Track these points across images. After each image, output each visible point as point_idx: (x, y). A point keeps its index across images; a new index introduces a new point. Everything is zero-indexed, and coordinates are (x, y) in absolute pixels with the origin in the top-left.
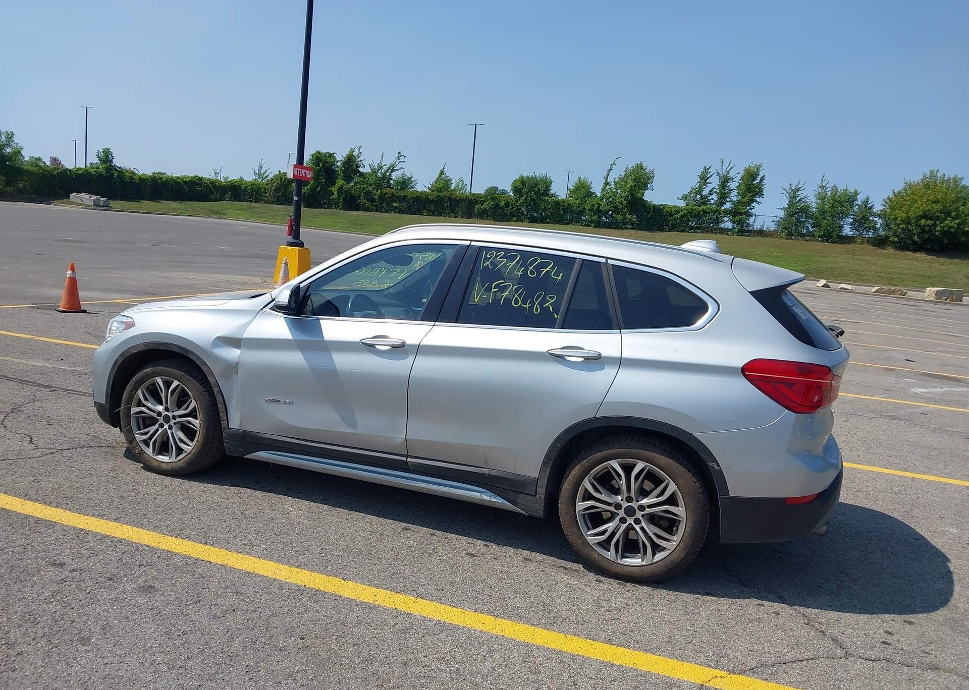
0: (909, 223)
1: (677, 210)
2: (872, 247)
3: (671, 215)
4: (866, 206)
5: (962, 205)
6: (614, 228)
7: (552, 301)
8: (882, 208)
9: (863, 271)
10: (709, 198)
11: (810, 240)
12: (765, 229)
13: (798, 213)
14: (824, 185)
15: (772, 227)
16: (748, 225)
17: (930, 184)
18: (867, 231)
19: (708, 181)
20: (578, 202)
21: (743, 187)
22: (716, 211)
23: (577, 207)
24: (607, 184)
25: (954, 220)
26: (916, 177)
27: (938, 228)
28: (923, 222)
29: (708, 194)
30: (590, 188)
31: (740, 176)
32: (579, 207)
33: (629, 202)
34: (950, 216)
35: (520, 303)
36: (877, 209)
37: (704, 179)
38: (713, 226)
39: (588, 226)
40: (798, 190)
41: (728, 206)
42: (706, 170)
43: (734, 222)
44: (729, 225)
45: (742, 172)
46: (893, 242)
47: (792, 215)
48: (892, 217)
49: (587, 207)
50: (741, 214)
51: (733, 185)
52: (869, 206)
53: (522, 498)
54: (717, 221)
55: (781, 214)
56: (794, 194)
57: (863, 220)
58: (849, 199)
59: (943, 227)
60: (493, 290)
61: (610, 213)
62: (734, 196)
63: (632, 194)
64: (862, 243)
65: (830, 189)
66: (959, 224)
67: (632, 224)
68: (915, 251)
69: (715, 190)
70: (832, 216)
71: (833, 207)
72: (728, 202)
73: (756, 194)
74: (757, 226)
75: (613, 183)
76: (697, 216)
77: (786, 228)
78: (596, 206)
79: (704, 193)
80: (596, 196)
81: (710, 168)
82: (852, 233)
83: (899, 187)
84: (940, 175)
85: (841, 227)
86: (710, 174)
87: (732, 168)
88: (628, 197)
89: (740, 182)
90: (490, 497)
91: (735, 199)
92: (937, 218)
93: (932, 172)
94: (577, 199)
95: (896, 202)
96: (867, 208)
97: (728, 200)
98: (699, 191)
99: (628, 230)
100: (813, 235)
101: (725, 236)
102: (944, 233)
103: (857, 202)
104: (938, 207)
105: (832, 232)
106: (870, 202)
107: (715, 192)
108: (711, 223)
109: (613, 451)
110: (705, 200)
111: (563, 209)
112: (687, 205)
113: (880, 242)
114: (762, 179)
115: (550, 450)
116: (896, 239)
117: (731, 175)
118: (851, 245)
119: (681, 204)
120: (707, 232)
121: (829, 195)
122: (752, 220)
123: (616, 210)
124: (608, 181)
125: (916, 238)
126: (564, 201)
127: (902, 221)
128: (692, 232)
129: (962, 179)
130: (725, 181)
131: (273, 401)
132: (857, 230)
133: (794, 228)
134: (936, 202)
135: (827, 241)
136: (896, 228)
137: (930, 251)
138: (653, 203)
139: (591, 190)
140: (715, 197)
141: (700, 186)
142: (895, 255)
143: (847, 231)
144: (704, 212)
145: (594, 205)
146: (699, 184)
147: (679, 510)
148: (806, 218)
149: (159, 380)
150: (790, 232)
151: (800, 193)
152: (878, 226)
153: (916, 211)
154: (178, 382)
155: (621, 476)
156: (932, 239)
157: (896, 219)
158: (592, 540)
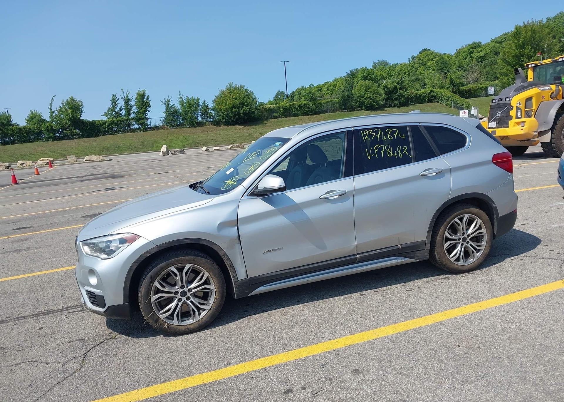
0: (228, 111)
1: (104, 123)
2: (214, 126)
3: (101, 126)
4: (205, 105)
5: (248, 99)
6: (66, 139)
7: (406, 149)
8: (213, 105)
9: (216, 139)
10: (120, 113)
11: (183, 128)
12: (157, 126)
13: (172, 114)
14: (181, 97)
15: (161, 124)
16: (147, 125)
17: (231, 90)
18: (210, 118)
19: (117, 103)
20: (35, 126)
21: (139, 103)
22: (127, 120)
23: (36, 130)
24: (52, 112)
25: (247, 107)
26: (224, 88)
27: (241, 112)
28: (234, 110)
29: (119, 111)
30: (41, 117)
31: (135, 98)
32: (37, 129)
33: (72, 122)
34: (244, 105)
35: (392, 154)
36: (211, 106)
37: (114, 102)
38: (128, 128)
39: (48, 141)
40: (169, 101)
41: (133, 115)
42: (114, 96)
43: (139, 125)
44: (137, 126)
45: (136, 95)
46: (223, 122)
47: (170, 116)
48: (219, 109)
49: (43, 129)
50: (141, 119)
51: (132, 103)
52: (206, 105)
53: (418, 254)
54: (129, 125)
55: (164, 115)
56: (167, 103)
57: (206, 113)
58: (196, 103)
59: (243, 111)
60: (376, 151)
61: (61, 130)
62: (135, 109)
63: (73, 117)
64: (209, 125)
65: (185, 98)
66: (249, 108)
67: (78, 135)
68: (234, 125)
69: (122, 107)
70: (191, 113)
71: (189, 108)
72: (132, 113)
73: (147, 107)
74: (153, 124)
75: (56, 112)
76: (117, 124)
77: (168, 123)
78: (50, 128)
79: (116, 110)
80: (47, 121)
81: (116, 95)
82: (202, 120)
83: (217, 94)
84: (234, 85)
85: (197, 118)
86: (117, 99)
87: (129, 94)
88: (71, 118)
89: (136, 101)
90: (401, 259)
91: (135, 111)
92: (239, 107)
93: (230, 84)
94: (34, 125)
95: (219, 101)
96: (205, 106)
97: (132, 112)
98: (113, 110)
99: (76, 139)
100: (184, 124)
101: (136, 133)
102: (245, 114)
103: (200, 104)
104: (238, 101)
105: (193, 121)
106: (206, 103)
107: (123, 109)
108: (126, 127)
109: (456, 214)
110: (118, 114)
111: (26, 133)
112: (108, 118)
113: (217, 123)
114: (148, 97)
115: (431, 223)
116: (224, 120)
117: (130, 97)
118: (204, 127)
119: (105, 118)
120: (125, 132)
121: (186, 102)
122: (149, 121)
123: (64, 128)
124: (52, 110)
125: (233, 118)
126: (24, 128)
127: (225, 110)
128: (117, 134)
129: (244, 86)
130: (127, 102)
131: (269, 251)
132: (204, 119)
133: (172, 122)
134: (236, 99)
135: (192, 127)
136: (222, 115)
137: (241, 124)
138: (88, 120)
139: (43, 118)
140: (123, 112)
141: (113, 107)
142: (226, 128)
143: (200, 119)
144: (121, 121)
145: (48, 127)
146: (112, 105)
147: (484, 231)
148: (177, 116)
149: (173, 269)
150: (172, 125)
151: (170, 102)
152: (214, 115)
153: (229, 105)
154: (191, 265)
155: (459, 224)
156: (240, 118)
157: (221, 110)
158: (453, 260)
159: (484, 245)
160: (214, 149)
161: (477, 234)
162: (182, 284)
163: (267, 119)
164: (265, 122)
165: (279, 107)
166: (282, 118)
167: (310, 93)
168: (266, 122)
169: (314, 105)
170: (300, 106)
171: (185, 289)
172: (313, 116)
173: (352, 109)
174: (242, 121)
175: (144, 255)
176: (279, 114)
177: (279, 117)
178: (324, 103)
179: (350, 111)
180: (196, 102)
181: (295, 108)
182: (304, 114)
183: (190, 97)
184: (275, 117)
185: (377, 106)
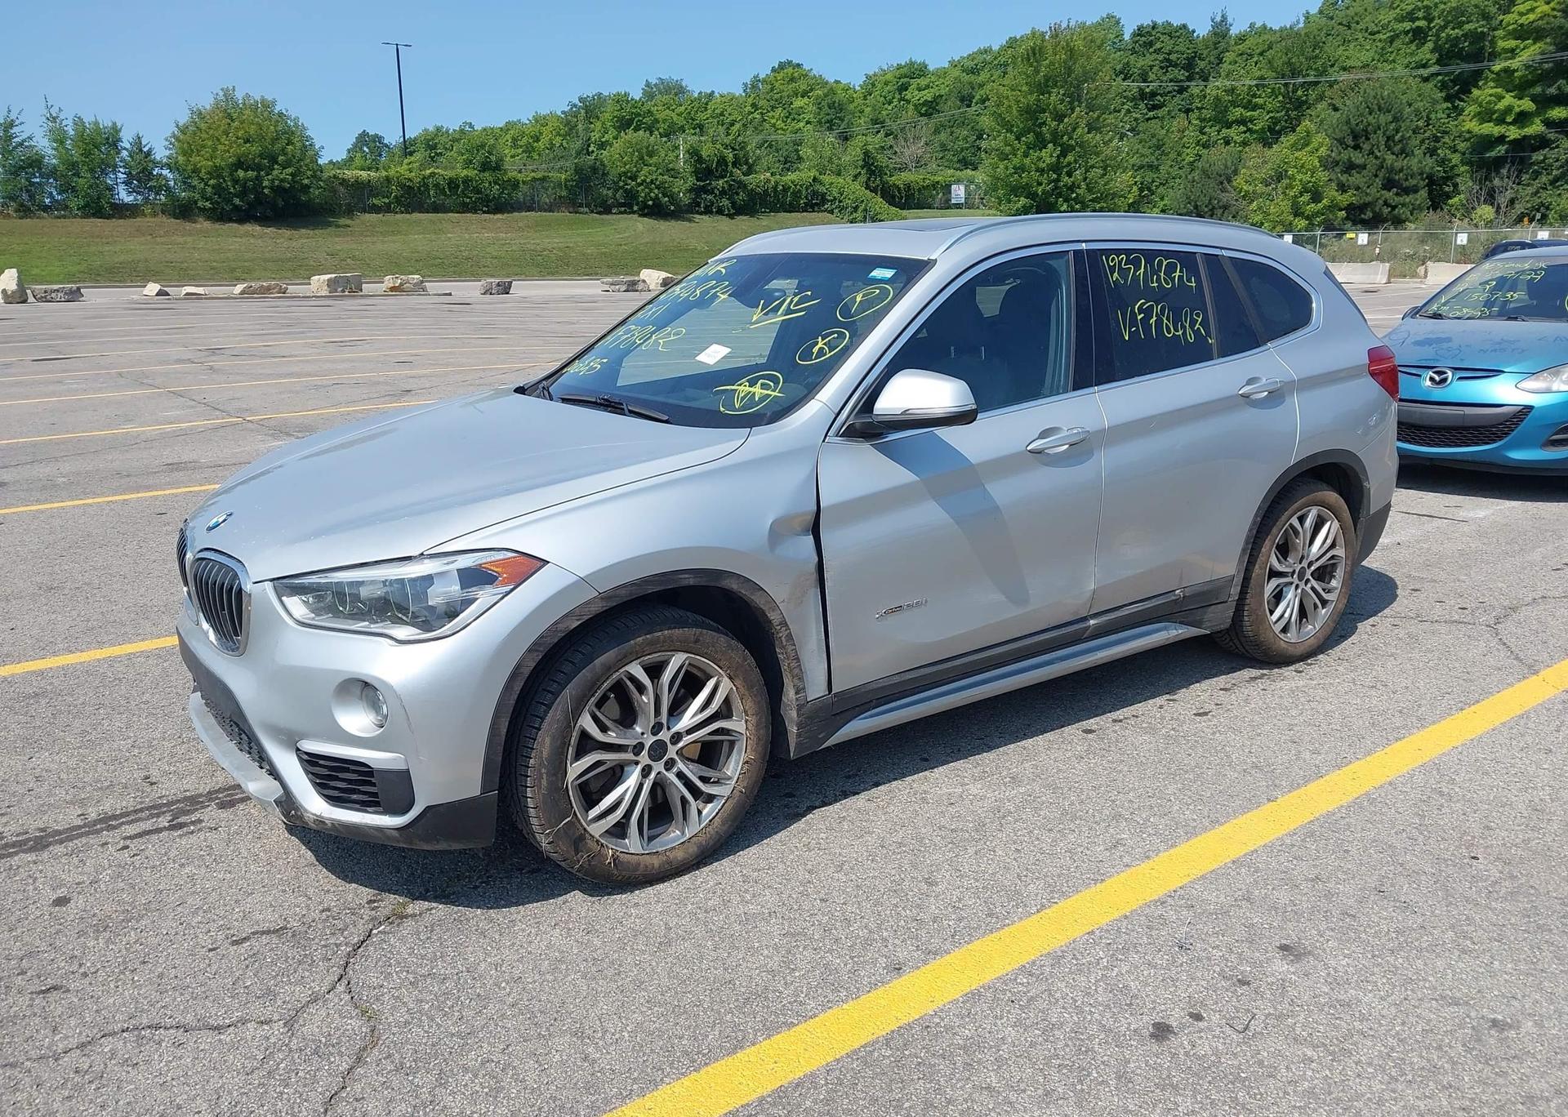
0: (219, 176)
2: (173, 220)
4: (141, 150)
5: (288, 145)
7: (1200, 320)
8: (168, 153)
9: (182, 262)
11: (64, 217)
13: (24, 168)
14: (54, 115)
17: (229, 112)
18: (157, 194)
25: (284, 168)
26: (206, 102)
27: (266, 183)
28: (241, 173)
34: (277, 163)
35: (1172, 330)
36: (161, 153)
40: (11, 125)
46: (203, 209)
47: (15, 174)
48: (189, 168)
52: (145, 149)
53: (1210, 613)
57: (142, 172)
58: (108, 139)
59: (273, 180)
60: (1139, 317)
64: (155, 215)
65: (70, 122)
66: (293, 175)
68: (241, 221)
70: (92, 171)
71: (87, 154)
77: (12, 198)
82: (132, 198)
83: (184, 119)
84: (239, 96)
85: (111, 189)
92: (258, 168)
93: (226, 91)
95: (190, 139)
96: (142, 154)
100: (67, 207)
102: (278, 190)
103: (122, 144)
104: (255, 149)
105: (99, 198)
106: (144, 143)
113: (184, 211)
115: (1250, 530)
116: (208, 204)
118: (139, 219)
125: (237, 201)
127: (209, 173)
129: (274, 102)
131: (893, 611)
132: (138, 193)
133: (25, 196)
134: (247, 141)
135: (94, 215)
136: (202, 185)
137: (264, 221)
142: (217, 230)
143: (124, 196)
147: (1340, 551)
148: (41, 176)
149: (637, 670)
150: (22, 205)
151: (15, 130)
152: (172, 183)
153: (226, 154)
154: (686, 655)
155: (1299, 533)
156: (260, 200)
157: (196, 171)
158: (1278, 628)
159: (1336, 588)
160: (187, 294)
161: (1329, 560)
162: (658, 720)
163: (349, 212)
164: (343, 221)
165: (388, 180)
166: (396, 213)
167: (483, 146)
168: (348, 222)
169: (496, 183)
170: (453, 184)
171: (665, 735)
172: (492, 216)
173: (606, 209)
174: (269, 213)
175: (561, 626)
176: (387, 201)
177: (387, 209)
178: (524, 182)
179: (599, 213)
180: (112, 140)
181: (437, 186)
182: (464, 208)
183: (88, 119)
184: (376, 209)
185: (672, 208)
